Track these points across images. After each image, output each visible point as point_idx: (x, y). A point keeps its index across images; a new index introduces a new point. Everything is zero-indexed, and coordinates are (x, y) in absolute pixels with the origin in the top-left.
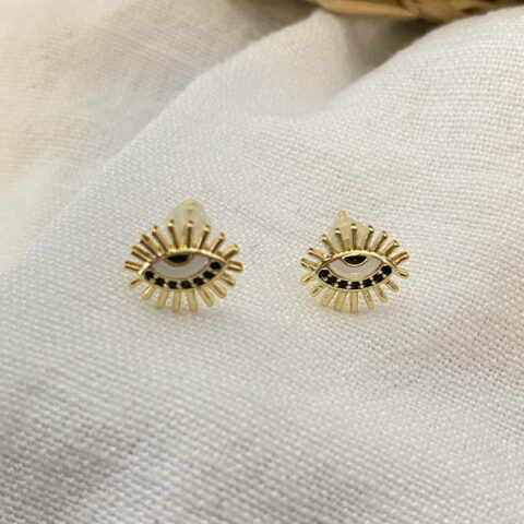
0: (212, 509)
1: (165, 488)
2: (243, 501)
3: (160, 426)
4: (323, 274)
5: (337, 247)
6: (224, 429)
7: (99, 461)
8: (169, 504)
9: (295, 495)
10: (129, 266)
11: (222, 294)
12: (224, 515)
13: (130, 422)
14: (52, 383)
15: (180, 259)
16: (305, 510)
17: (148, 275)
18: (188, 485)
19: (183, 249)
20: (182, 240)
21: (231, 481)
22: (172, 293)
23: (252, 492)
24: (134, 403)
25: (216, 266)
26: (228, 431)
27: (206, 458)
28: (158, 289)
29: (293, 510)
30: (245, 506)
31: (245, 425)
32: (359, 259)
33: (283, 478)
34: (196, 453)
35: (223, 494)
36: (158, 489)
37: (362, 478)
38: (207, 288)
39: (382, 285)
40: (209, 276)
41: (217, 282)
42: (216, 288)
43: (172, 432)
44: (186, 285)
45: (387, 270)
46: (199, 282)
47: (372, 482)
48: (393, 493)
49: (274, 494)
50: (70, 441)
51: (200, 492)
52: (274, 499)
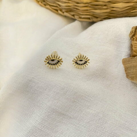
0: (58, 99)
1: (51, 96)
2: (63, 98)
3: (50, 86)
4: (76, 63)
5: (78, 58)
6: (60, 87)
7: (40, 92)
8: (51, 98)
9: (71, 97)
10: (45, 61)
11: (60, 66)
12: (60, 100)
13: (45, 86)
14: (33, 80)
15: (53, 60)
16: (72, 99)
17: (48, 63)
18: (54, 95)
19: (53, 59)
20: (53, 57)
21: (61, 95)
22: (52, 66)
23: (64, 96)
24: (46, 83)
25: (59, 61)
26: (61, 87)
27: (57, 91)
28: (50, 65)
29: (71, 99)
30: (63, 99)
31: (63, 86)
32: (82, 60)
33: (69, 94)
34: (55, 90)
35: (60, 97)
36: (49, 96)
37: (81, 94)
38: (57, 65)
39: (85, 64)
40: (58, 63)
41: (59, 64)
42: (59, 65)
43: (52, 87)
44: (54, 64)
45: (86, 62)
46: (56, 64)
47: (83, 95)
48: (86, 97)
49: (68, 97)
50: (36, 89)
51: (56, 96)
52: (68, 98)
